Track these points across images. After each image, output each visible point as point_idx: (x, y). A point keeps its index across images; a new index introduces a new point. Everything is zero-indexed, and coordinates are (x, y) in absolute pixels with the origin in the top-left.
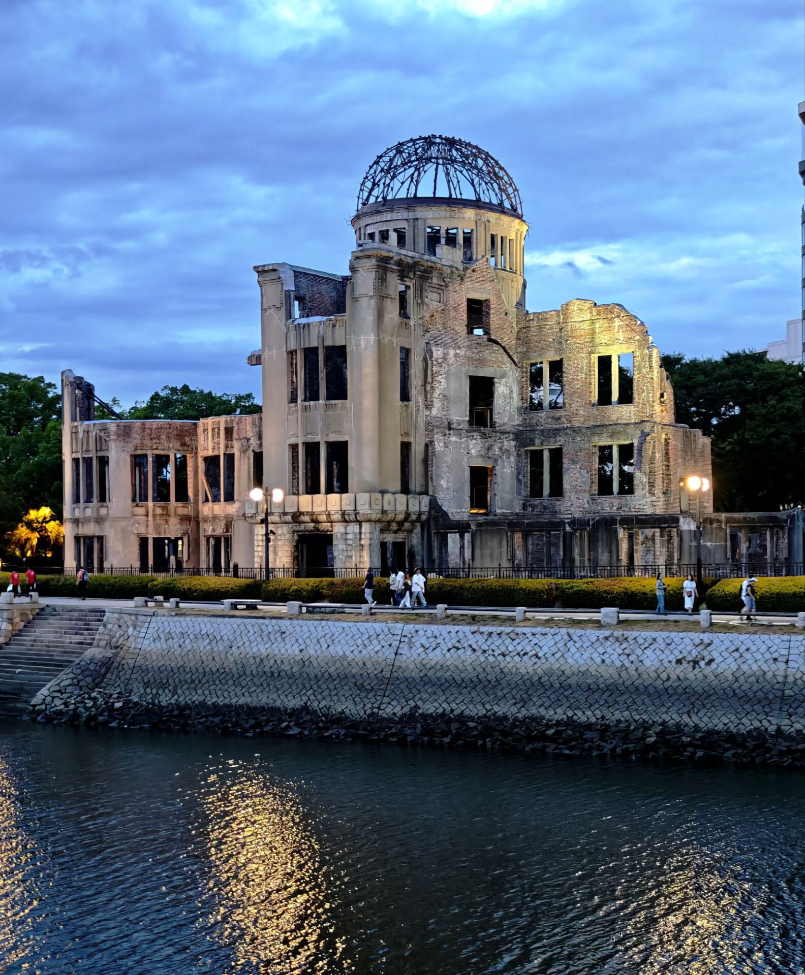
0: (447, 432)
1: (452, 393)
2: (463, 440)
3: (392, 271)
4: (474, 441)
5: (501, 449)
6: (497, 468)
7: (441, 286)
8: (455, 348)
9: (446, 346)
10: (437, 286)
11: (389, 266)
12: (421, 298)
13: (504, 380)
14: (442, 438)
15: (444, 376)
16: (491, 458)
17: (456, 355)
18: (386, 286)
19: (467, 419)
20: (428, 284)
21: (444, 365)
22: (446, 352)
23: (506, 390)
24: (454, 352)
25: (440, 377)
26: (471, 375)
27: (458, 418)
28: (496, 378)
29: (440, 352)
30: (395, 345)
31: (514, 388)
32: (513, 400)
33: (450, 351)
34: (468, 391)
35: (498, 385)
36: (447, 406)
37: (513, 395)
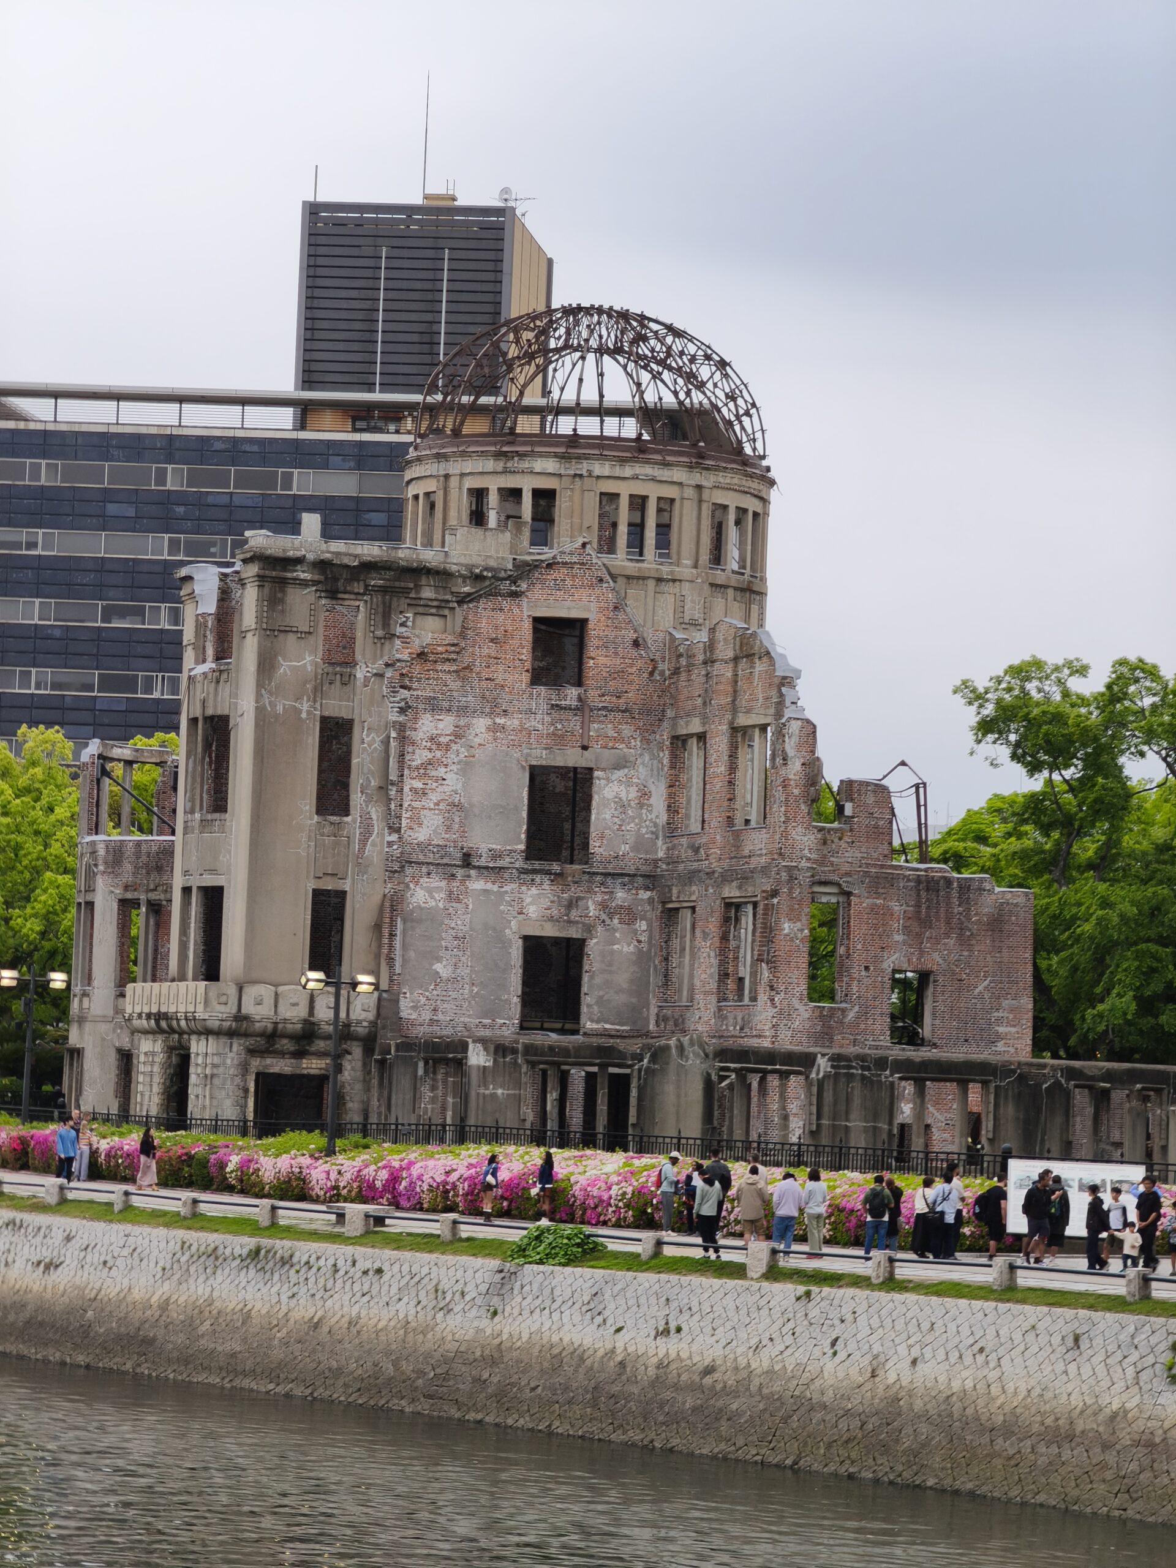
0: (460, 873)
1: (475, 800)
2: (506, 888)
3: (304, 584)
4: (534, 891)
5: (604, 906)
6: (592, 943)
7: (448, 601)
8: (492, 713)
9: (463, 710)
10: (435, 603)
11: (289, 575)
12: (386, 625)
13: (618, 773)
14: (443, 884)
15: (454, 767)
16: (577, 922)
17: (494, 729)
18: (283, 611)
19: (522, 847)
20: (408, 601)
21: (454, 747)
22: (462, 723)
23: (628, 792)
24: (489, 722)
25: (442, 770)
26: (534, 763)
27: (494, 846)
28: (598, 769)
29: (446, 724)
30: (304, 715)
31: (652, 788)
32: (650, 812)
33: (475, 721)
34: (525, 794)
35: (603, 782)
36: (462, 824)
37: (652, 801)
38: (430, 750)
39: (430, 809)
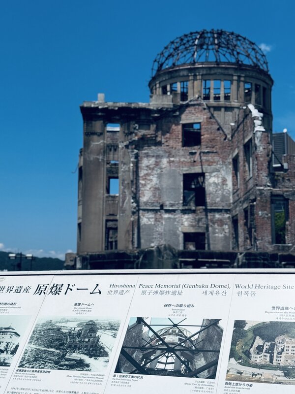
0: (159, 212)
1: (164, 186)
2: (176, 216)
4: (186, 216)
8: (169, 157)
9: (158, 157)
13: (214, 174)
14: (153, 216)
15: (156, 176)
16: (202, 227)
17: (170, 162)
19: (181, 202)
20: (136, 120)
21: (156, 169)
22: (158, 160)
23: (218, 180)
24: (168, 160)
25: (151, 177)
26: (184, 173)
27: (171, 202)
28: (207, 173)
29: (152, 161)
30: (100, 160)
31: (227, 178)
32: (227, 186)
33: (163, 160)
34: (182, 184)
35: (209, 177)
36: (159, 195)
37: (227, 183)
38: (147, 170)
39: (148, 190)
